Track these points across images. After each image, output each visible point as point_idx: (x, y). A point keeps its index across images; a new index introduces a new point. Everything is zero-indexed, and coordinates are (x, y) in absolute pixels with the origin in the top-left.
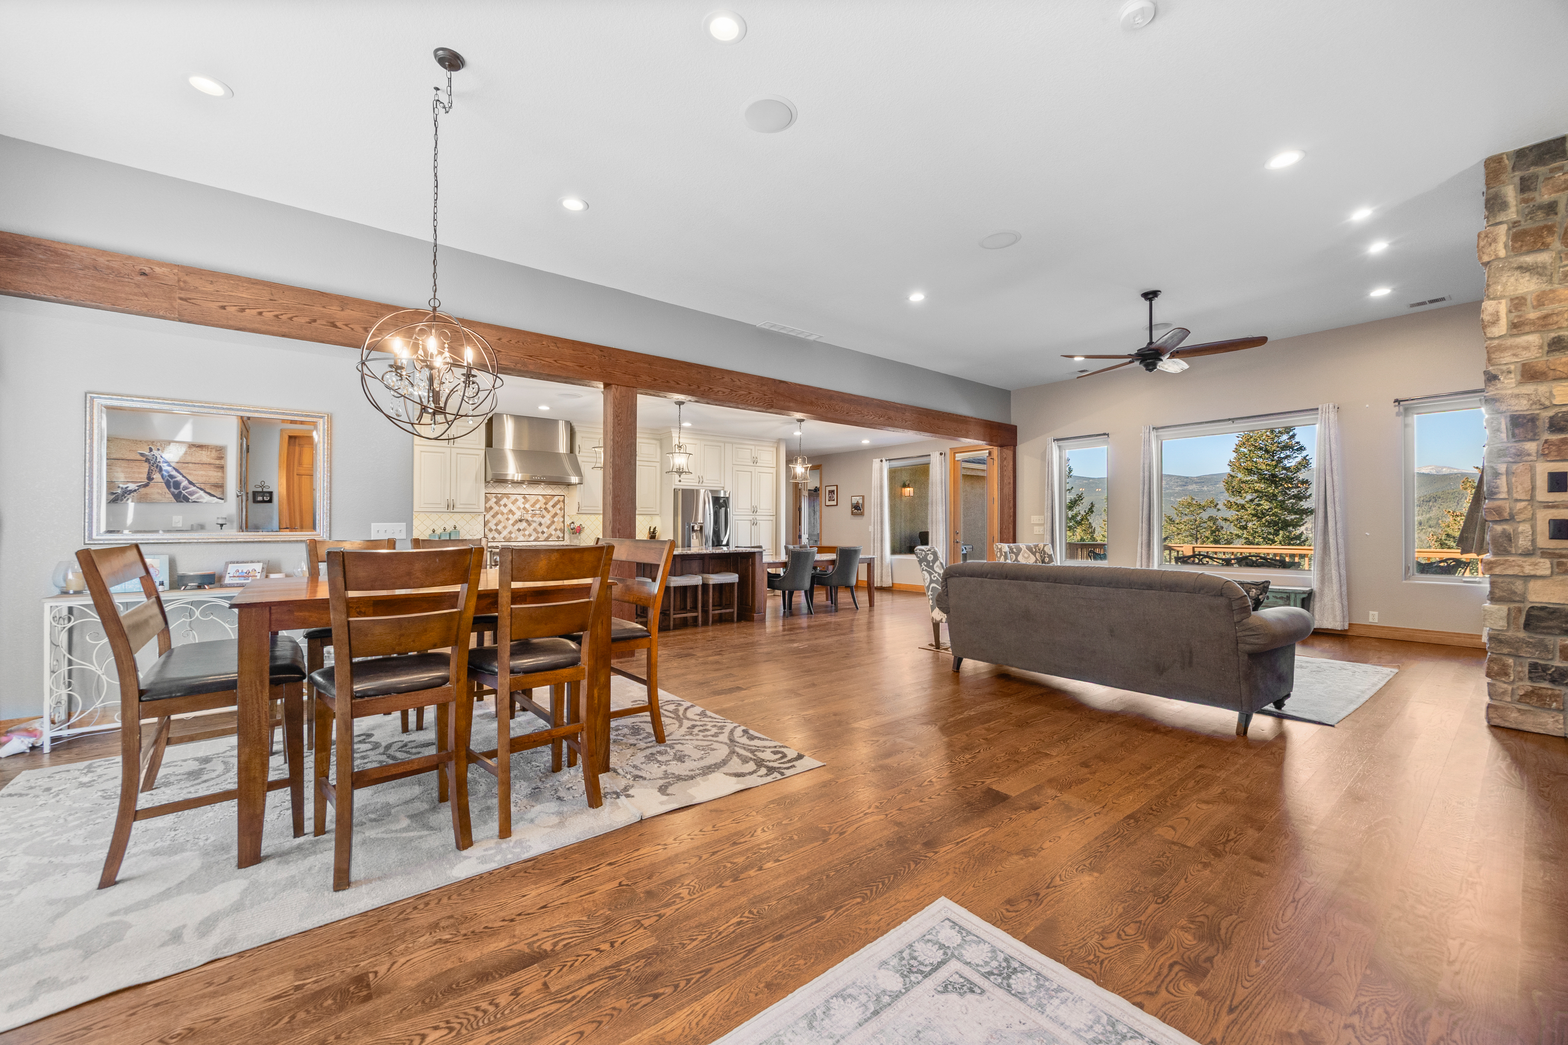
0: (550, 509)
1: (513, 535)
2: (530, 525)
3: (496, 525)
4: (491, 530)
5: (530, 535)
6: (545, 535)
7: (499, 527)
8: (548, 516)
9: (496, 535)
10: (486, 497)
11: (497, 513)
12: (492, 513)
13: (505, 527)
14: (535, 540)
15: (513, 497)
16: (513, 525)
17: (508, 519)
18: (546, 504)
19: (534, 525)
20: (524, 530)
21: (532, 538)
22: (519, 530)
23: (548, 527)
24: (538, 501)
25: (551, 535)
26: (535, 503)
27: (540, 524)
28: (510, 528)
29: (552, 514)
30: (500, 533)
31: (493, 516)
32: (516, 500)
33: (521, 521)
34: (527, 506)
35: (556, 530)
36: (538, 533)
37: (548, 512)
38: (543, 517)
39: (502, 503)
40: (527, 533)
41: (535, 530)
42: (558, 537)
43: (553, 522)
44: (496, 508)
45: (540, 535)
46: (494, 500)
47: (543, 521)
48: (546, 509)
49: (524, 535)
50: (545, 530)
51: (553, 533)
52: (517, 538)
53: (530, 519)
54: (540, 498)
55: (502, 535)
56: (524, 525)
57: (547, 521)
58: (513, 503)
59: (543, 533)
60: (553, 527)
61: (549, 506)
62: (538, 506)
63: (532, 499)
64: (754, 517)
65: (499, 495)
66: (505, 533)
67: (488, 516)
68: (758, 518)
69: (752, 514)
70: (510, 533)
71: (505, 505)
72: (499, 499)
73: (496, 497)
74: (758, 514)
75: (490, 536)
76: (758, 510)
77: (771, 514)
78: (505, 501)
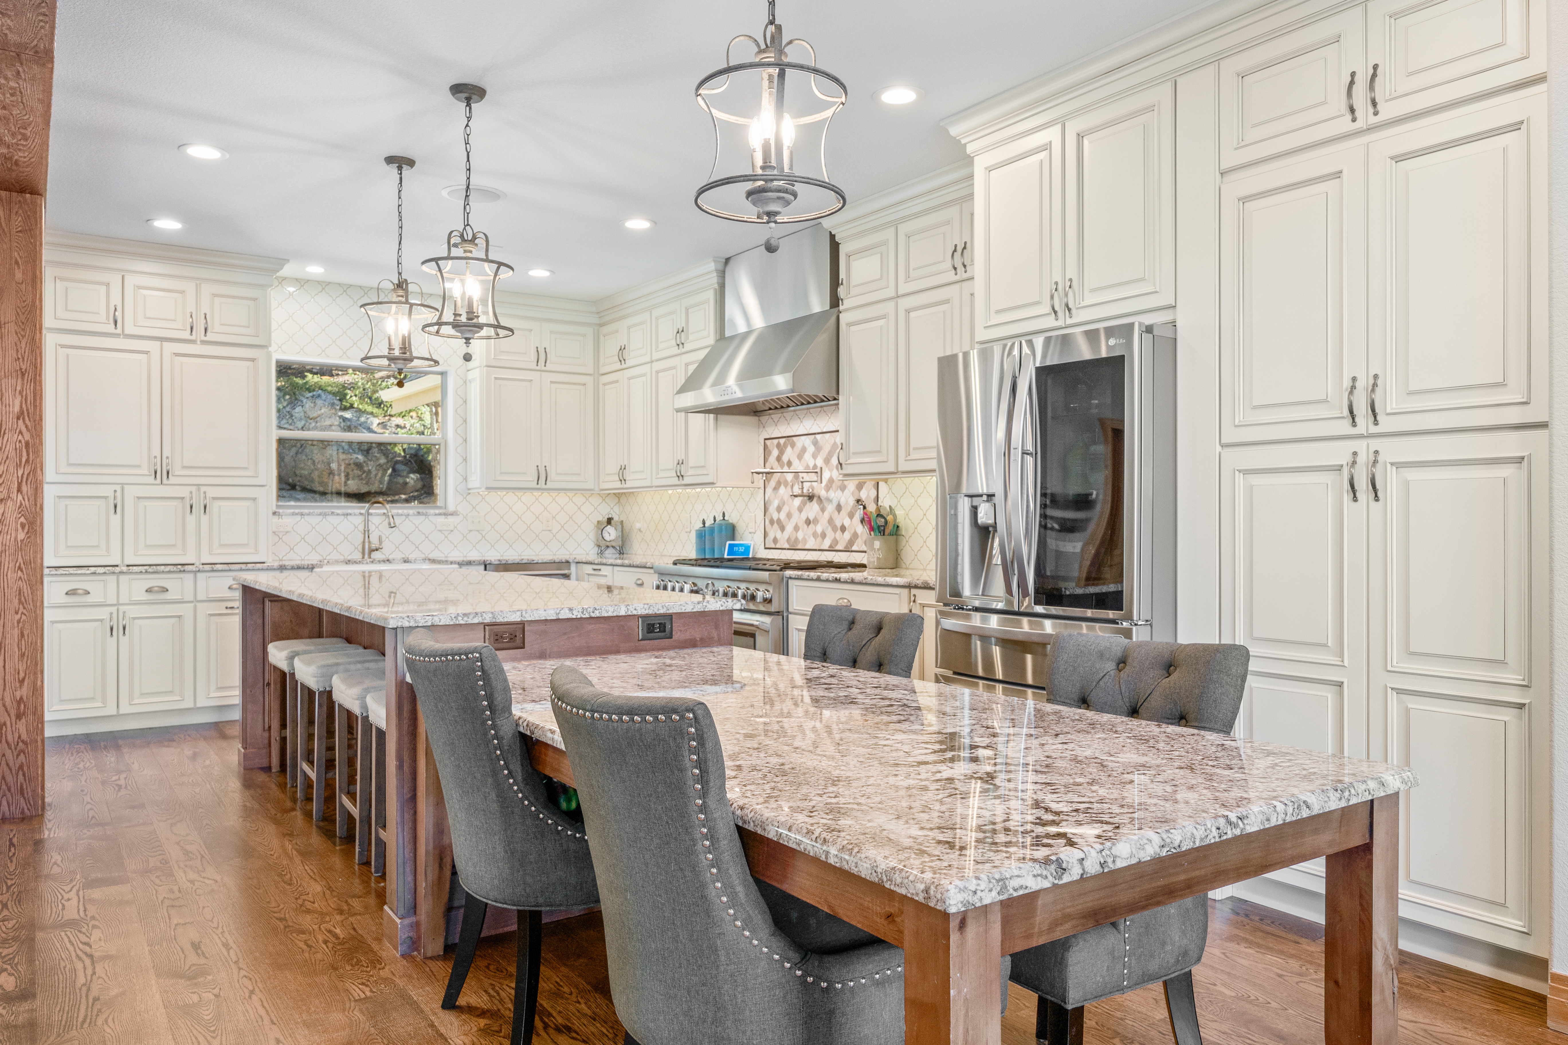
1: (800, 535)
2: (823, 510)
3: (779, 509)
4: (772, 522)
5: (824, 535)
6: (847, 536)
7: (783, 516)
9: (779, 534)
10: (765, 446)
11: (779, 483)
12: (773, 482)
13: (789, 516)
15: (799, 441)
16: (800, 510)
17: (793, 495)
19: (830, 508)
20: (816, 521)
21: (826, 544)
22: (808, 522)
23: (851, 515)
24: (833, 446)
25: (855, 536)
26: (830, 454)
27: (839, 508)
28: (796, 517)
30: (782, 529)
31: (775, 490)
32: (804, 450)
33: (811, 499)
34: (820, 462)
36: (835, 529)
38: (842, 488)
39: (785, 458)
40: (819, 529)
41: (830, 521)
44: (778, 470)
45: (838, 534)
46: (775, 452)
47: (843, 498)
49: (815, 535)
50: (847, 522)
52: (805, 541)
53: (823, 494)
55: (786, 534)
56: (813, 509)
57: (848, 499)
58: (800, 457)
59: (843, 529)
63: (826, 444)
64: (1360, 446)
65: (782, 441)
66: (789, 528)
67: (769, 490)
68: (1391, 450)
69: (1344, 427)
70: (796, 528)
71: (789, 464)
72: (781, 449)
73: (778, 446)
74: (1386, 424)
75: (771, 535)
76: (1391, 401)
77: (1514, 415)
78: (789, 453)
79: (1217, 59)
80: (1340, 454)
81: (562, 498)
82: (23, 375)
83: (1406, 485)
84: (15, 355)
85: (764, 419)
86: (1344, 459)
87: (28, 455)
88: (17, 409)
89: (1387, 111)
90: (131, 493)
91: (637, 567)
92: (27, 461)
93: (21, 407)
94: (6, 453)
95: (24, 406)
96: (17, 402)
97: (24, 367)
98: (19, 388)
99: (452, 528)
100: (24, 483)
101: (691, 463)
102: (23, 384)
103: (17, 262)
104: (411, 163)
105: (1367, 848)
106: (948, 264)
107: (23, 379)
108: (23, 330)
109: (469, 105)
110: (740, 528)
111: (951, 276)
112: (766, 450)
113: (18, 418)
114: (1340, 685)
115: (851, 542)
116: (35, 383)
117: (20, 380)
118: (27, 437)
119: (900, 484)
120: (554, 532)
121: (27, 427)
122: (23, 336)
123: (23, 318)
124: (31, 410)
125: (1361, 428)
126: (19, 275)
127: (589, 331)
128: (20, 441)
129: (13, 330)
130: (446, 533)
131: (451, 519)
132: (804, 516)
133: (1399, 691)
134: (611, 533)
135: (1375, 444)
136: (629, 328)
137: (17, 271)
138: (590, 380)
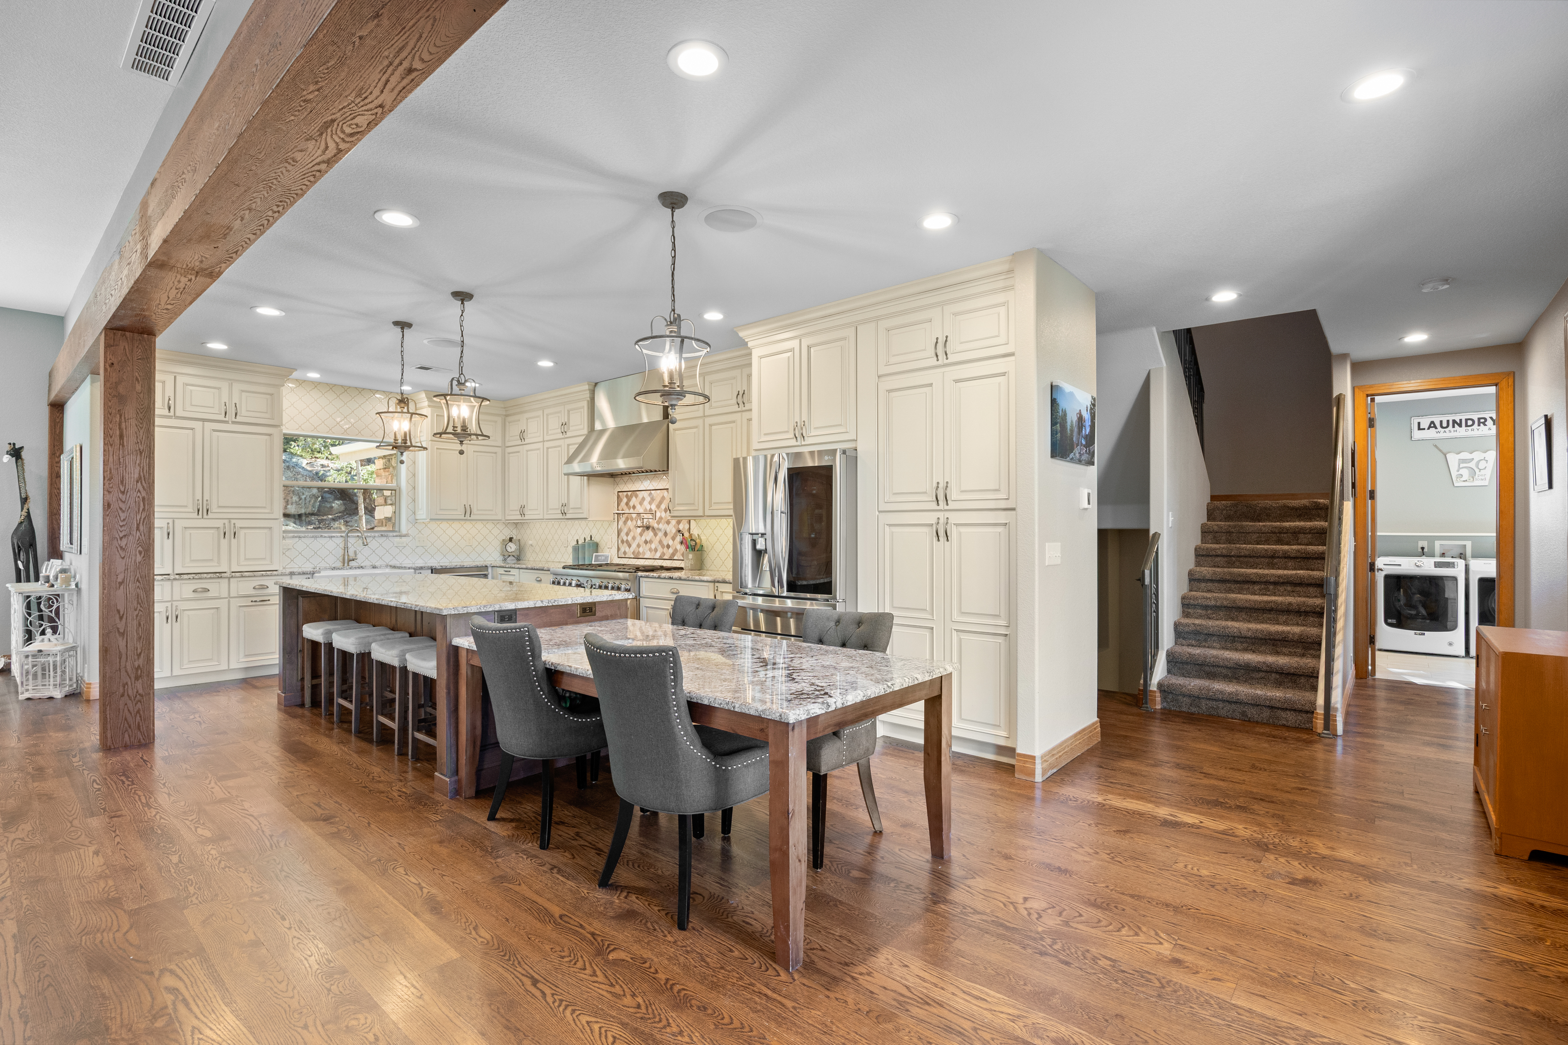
1: (641, 550)
2: (656, 535)
4: (623, 542)
5: (656, 550)
6: (671, 551)
7: (630, 538)
8: (673, 522)
9: (627, 549)
10: (618, 495)
11: (627, 519)
12: (623, 518)
13: (634, 538)
15: (640, 494)
16: (641, 535)
17: (636, 526)
18: (669, 502)
19: (660, 534)
20: (651, 542)
21: (658, 555)
22: (646, 542)
23: (673, 539)
24: (663, 498)
26: (661, 503)
27: (666, 534)
28: (638, 539)
29: (676, 518)
30: (630, 546)
31: (625, 523)
32: (643, 499)
33: (648, 528)
34: (654, 507)
36: (663, 546)
37: (673, 515)
38: (668, 522)
39: (631, 504)
40: (653, 546)
41: (660, 542)
44: (627, 511)
45: (665, 549)
46: (625, 500)
48: (671, 510)
49: (650, 550)
50: (671, 542)
52: (644, 553)
53: (656, 526)
55: (632, 549)
56: (649, 535)
58: (641, 503)
59: (668, 546)
60: (678, 538)
62: (663, 506)
63: (656, 496)
64: (941, 515)
65: (629, 493)
66: (634, 546)
67: (621, 523)
68: (954, 518)
69: (934, 506)
70: (639, 546)
71: (634, 507)
72: (629, 499)
73: (627, 496)
74: (952, 505)
75: (622, 550)
76: (953, 495)
77: (1003, 504)
78: (634, 501)
79: (876, 320)
80: (931, 518)
81: (479, 525)
82: (141, 453)
83: (960, 535)
84: (135, 440)
85: (617, 479)
86: (934, 521)
87: (144, 505)
88: (136, 476)
89: (952, 358)
91: (537, 569)
92: (144, 510)
93: (140, 474)
94: (128, 505)
95: (142, 474)
96: (137, 471)
97: (142, 448)
98: (138, 462)
99: (405, 545)
100: (141, 524)
101: (572, 505)
102: (141, 459)
103: (137, 379)
104: (410, 325)
105: (939, 697)
106: (734, 401)
107: (141, 456)
108: (142, 424)
109: (462, 303)
110: (602, 545)
111: (736, 408)
112: (619, 500)
113: (137, 482)
114: (932, 628)
115: (673, 554)
116: (149, 458)
117: (139, 457)
118: (144, 494)
119: (703, 522)
120: (474, 547)
121: (143, 487)
122: (141, 428)
123: (141, 415)
124: (147, 476)
125: (941, 507)
126: (138, 387)
127: (499, 420)
128: (139, 497)
129: (134, 424)
130: (401, 548)
131: (404, 539)
132: (643, 538)
133: (957, 631)
134: (512, 547)
135: (947, 514)
136: (527, 419)
137: (137, 385)
138: (499, 450)
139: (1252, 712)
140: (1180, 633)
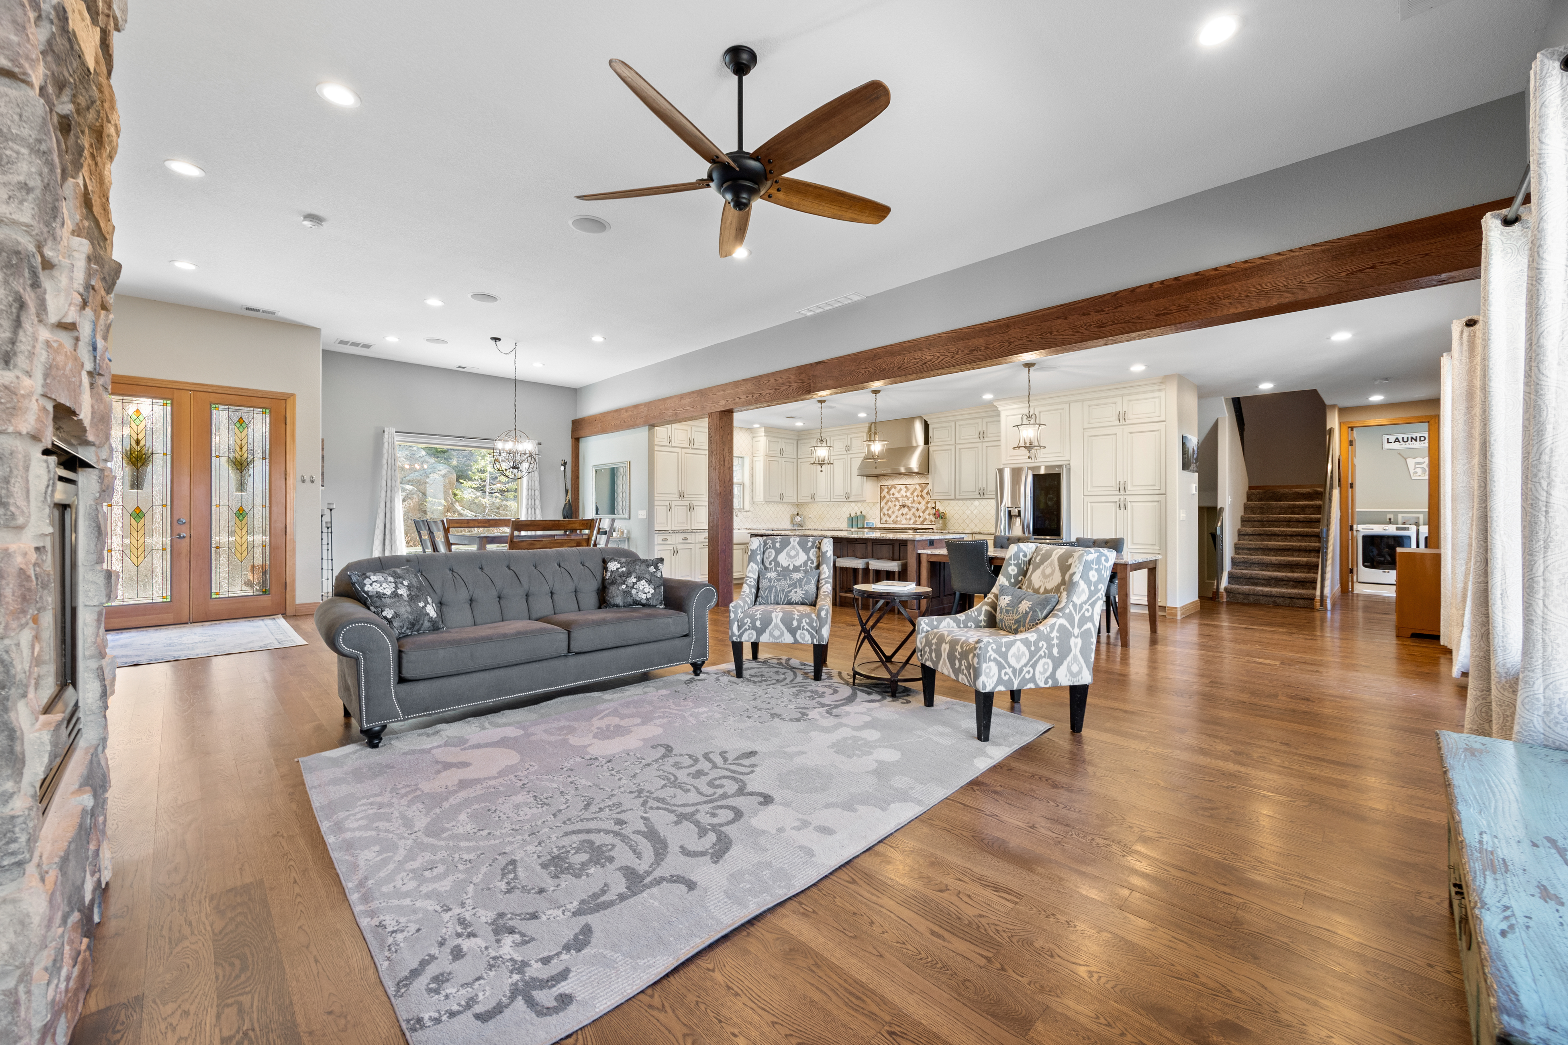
0: (925, 496)
1: (899, 519)
2: (910, 510)
3: (888, 510)
4: (884, 514)
5: (910, 519)
6: (921, 519)
7: (890, 512)
8: (923, 503)
9: (888, 519)
10: (881, 487)
11: (888, 501)
12: (885, 501)
13: (893, 512)
14: (914, 524)
15: (900, 487)
16: (899, 510)
17: (895, 506)
18: (922, 491)
19: (913, 510)
20: (906, 514)
21: (912, 522)
22: (903, 514)
23: (923, 512)
24: (916, 489)
25: (925, 519)
26: (914, 491)
27: (918, 510)
28: (896, 513)
29: (926, 500)
30: (890, 517)
31: (886, 504)
32: (901, 490)
33: (904, 506)
34: (908, 494)
35: (929, 514)
36: (916, 517)
37: (923, 498)
38: (920, 503)
39: (891, 492)
40: (908, 517)
41: (914, 514)
42: (931, 521)
43: (927, 508)
44: (888, 497)
46: (886, 490)
47: (919, 507)
48: (922, 496)
49: (906, 519)
50: (921, 514)
51: (927, 517)
53: (910, 505)
54: (918, 486)
55: (892, 519)
56: (905, 510)
57: (922, 507)
58: (899, 492)
59: (920, 517)
60: (927, 512)
61: (924, 494)
62: (916, 494)
63: (912, 488)
64: (1121, 497)
65: (891, 486)
66: (893, 517)
67: (883, 504)
68: (1129, 498)
69: (1117, 493)
70: (897, 517)
71: (893, 494)
72: (889, 490)
73: (888, 488)
74: (1127, 492)
75: (884, 519)
76: (1129, 487)
77: (1157, 492)
78: (893, 491)
79: (1083, 401)
80: (1116, 499)
81: (779, 506)
83: (1132, 507)
85: (880, 478)
86: (1117, 500)
89: (1128, 422)
90: (674, 504)
101: (853, 493)
105: (1155, 568)
106: (977, 436)
110: (868, 516)
111: (978, 440)
112: (882, 490)
115: (923, 521)
119: (946, 503)
125: (1122, 493)
127: (795, 442)
132: (901, 512)
134: (798, 519)
135: (1125, 497)
138: (795, 461)
139: (1279, 601)
140: (1234, 563)
